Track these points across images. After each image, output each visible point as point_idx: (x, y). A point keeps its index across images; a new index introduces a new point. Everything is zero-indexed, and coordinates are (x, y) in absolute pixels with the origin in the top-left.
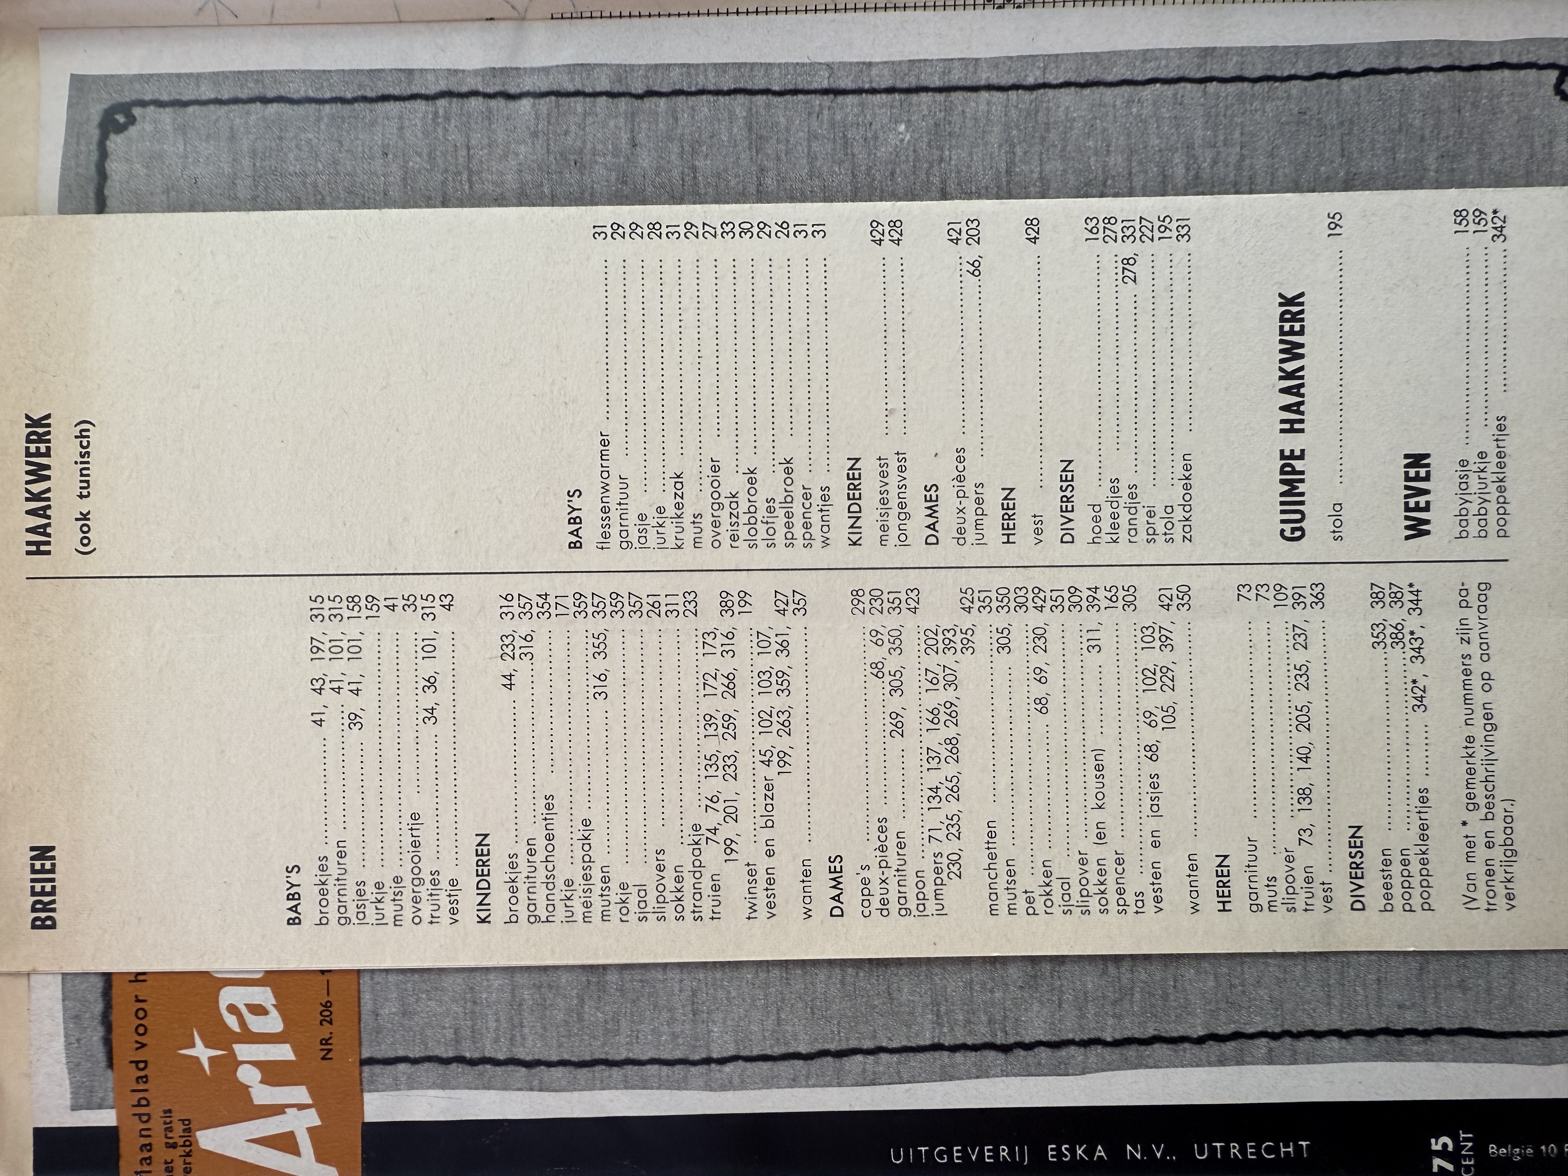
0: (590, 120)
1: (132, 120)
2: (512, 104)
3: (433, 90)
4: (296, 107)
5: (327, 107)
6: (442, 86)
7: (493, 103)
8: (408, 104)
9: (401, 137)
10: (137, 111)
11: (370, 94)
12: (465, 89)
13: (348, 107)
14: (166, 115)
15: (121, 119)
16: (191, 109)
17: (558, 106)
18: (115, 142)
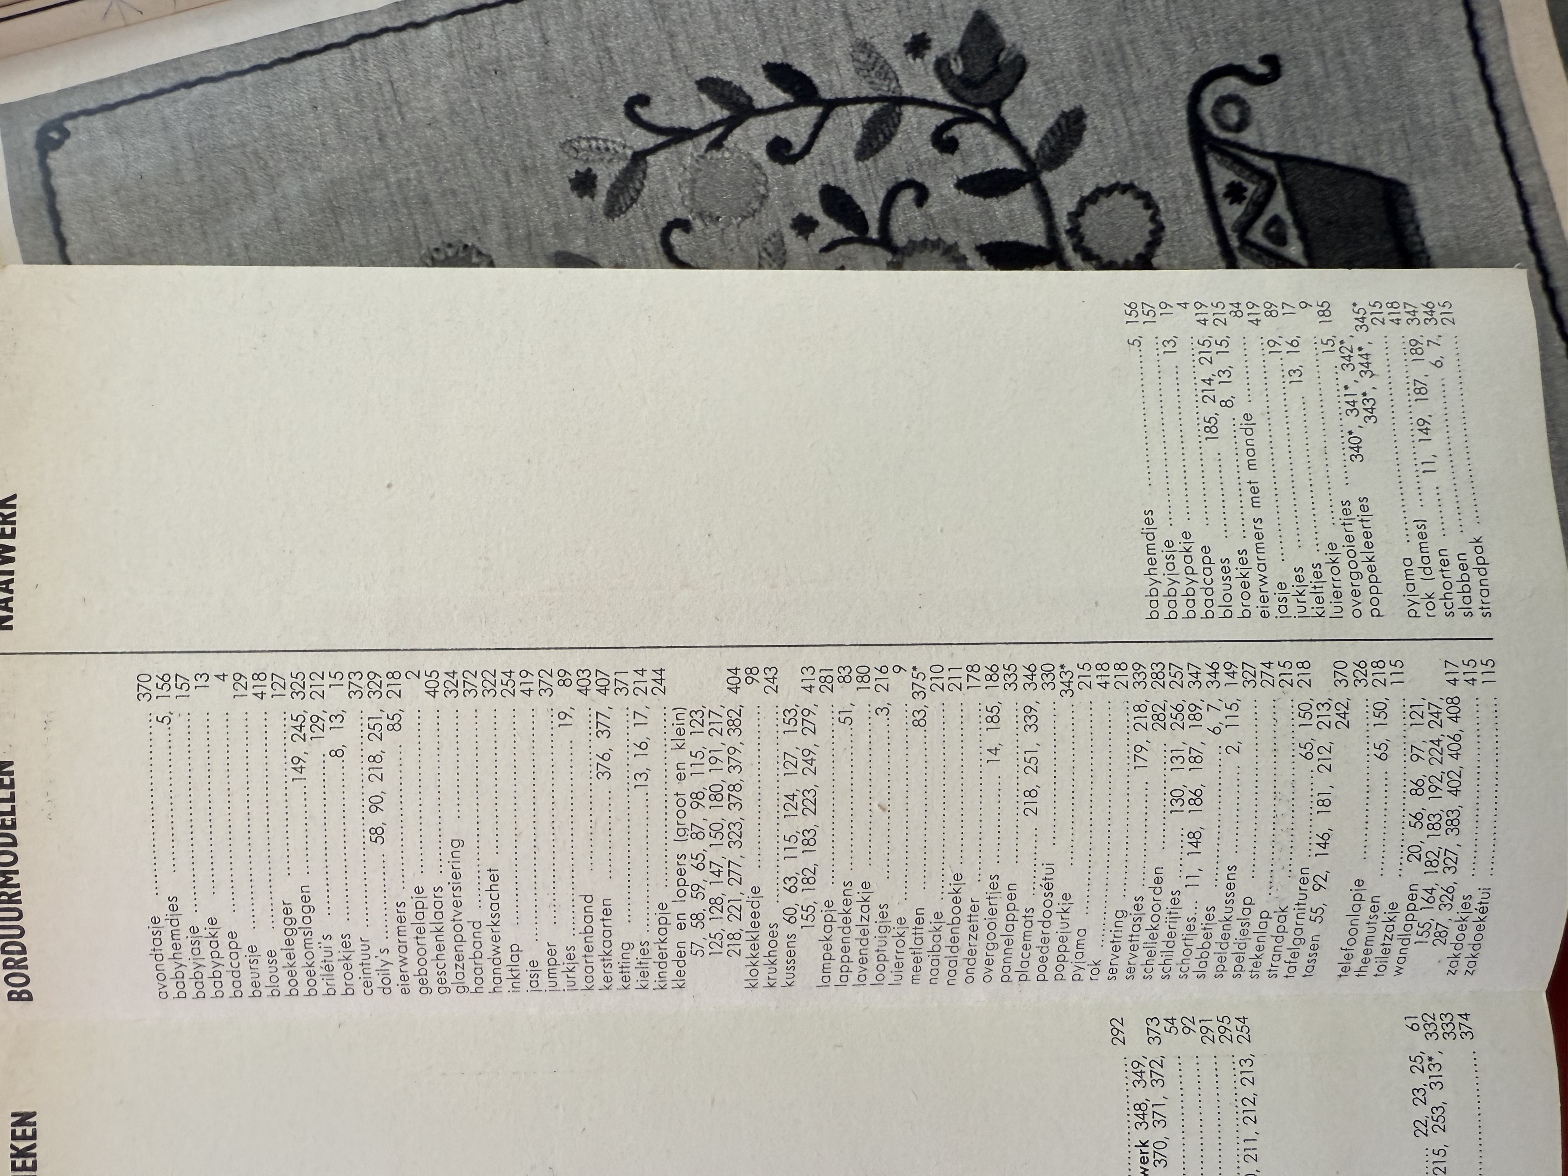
0: (499, 29)
1: (66, 134)
2: (423, 32)
3: (344, 37)
4: (219, 84)
5: (248, 78)
6: (353, 31)
7: (404, 35)
8: (324, 56)
9: (325, 87)
10: (69, 125)
11: (286, 55)
12: (374, 29)
13: (268, 72)
14: (97, 121)
15: (55, 135)
16: (120, 111)
17: (465, 22)
18: (56, 159)
